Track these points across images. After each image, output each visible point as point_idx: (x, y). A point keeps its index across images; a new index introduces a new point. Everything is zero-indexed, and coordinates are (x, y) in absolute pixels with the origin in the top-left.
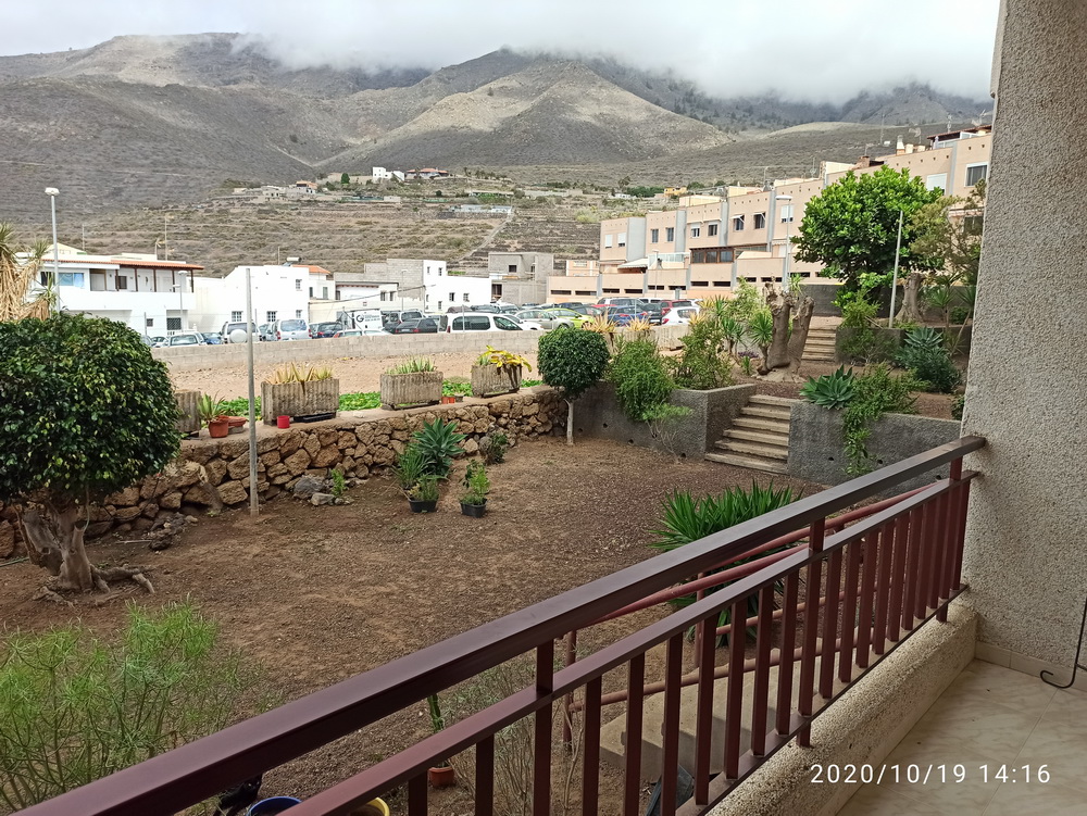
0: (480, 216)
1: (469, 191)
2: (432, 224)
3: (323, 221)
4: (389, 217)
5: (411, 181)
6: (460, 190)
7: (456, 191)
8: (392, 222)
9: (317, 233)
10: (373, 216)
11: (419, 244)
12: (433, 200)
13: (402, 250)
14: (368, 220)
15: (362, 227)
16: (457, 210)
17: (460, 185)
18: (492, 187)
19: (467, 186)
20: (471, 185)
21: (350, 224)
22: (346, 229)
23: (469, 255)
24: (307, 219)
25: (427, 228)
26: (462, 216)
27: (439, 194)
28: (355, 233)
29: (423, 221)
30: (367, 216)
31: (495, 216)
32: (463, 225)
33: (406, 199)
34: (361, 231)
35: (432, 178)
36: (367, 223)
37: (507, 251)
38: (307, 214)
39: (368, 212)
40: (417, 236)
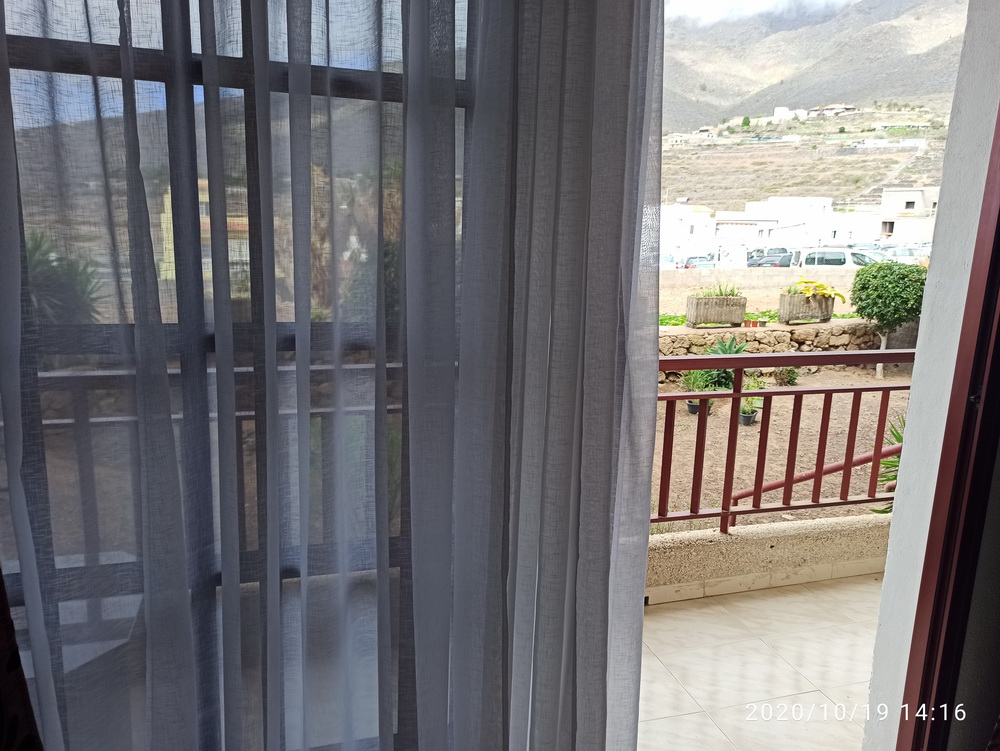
0: (886, 150)
1: (877, 125)
2: (830, 162)
3: (719, 163)
4: (785, 156)
5: (813, 119)
6: (866, 125)
7: (862, 126)
8: (788, 161)
9: (713, 175)
10: (769, 156)
11: (814, 182)
12: (835, 136)
13: (795, 188)
14: (763, 160)
15: (757, 167)
16: (859, 146)
17: (868, 119)
18: (904, 119)
19: (875, 120)
20: (880, 119)
21: (746, 165)
22: (741, 170)
23: (866, 192)
24: (706, 162)
25: (824, 166)
26: (865, 152)
27: (842, 131)
28: (749, 173)
29: (821, 159)
30: (763, 156)
31: (903, 150)
32: (865, 161)
33: (806, 138)
34: (755, 171)
35: (837, 114)
36: (762, 163)
37: (912, 186)
38: (706, 158)
39: (765, 153)
40: (812, 174)
